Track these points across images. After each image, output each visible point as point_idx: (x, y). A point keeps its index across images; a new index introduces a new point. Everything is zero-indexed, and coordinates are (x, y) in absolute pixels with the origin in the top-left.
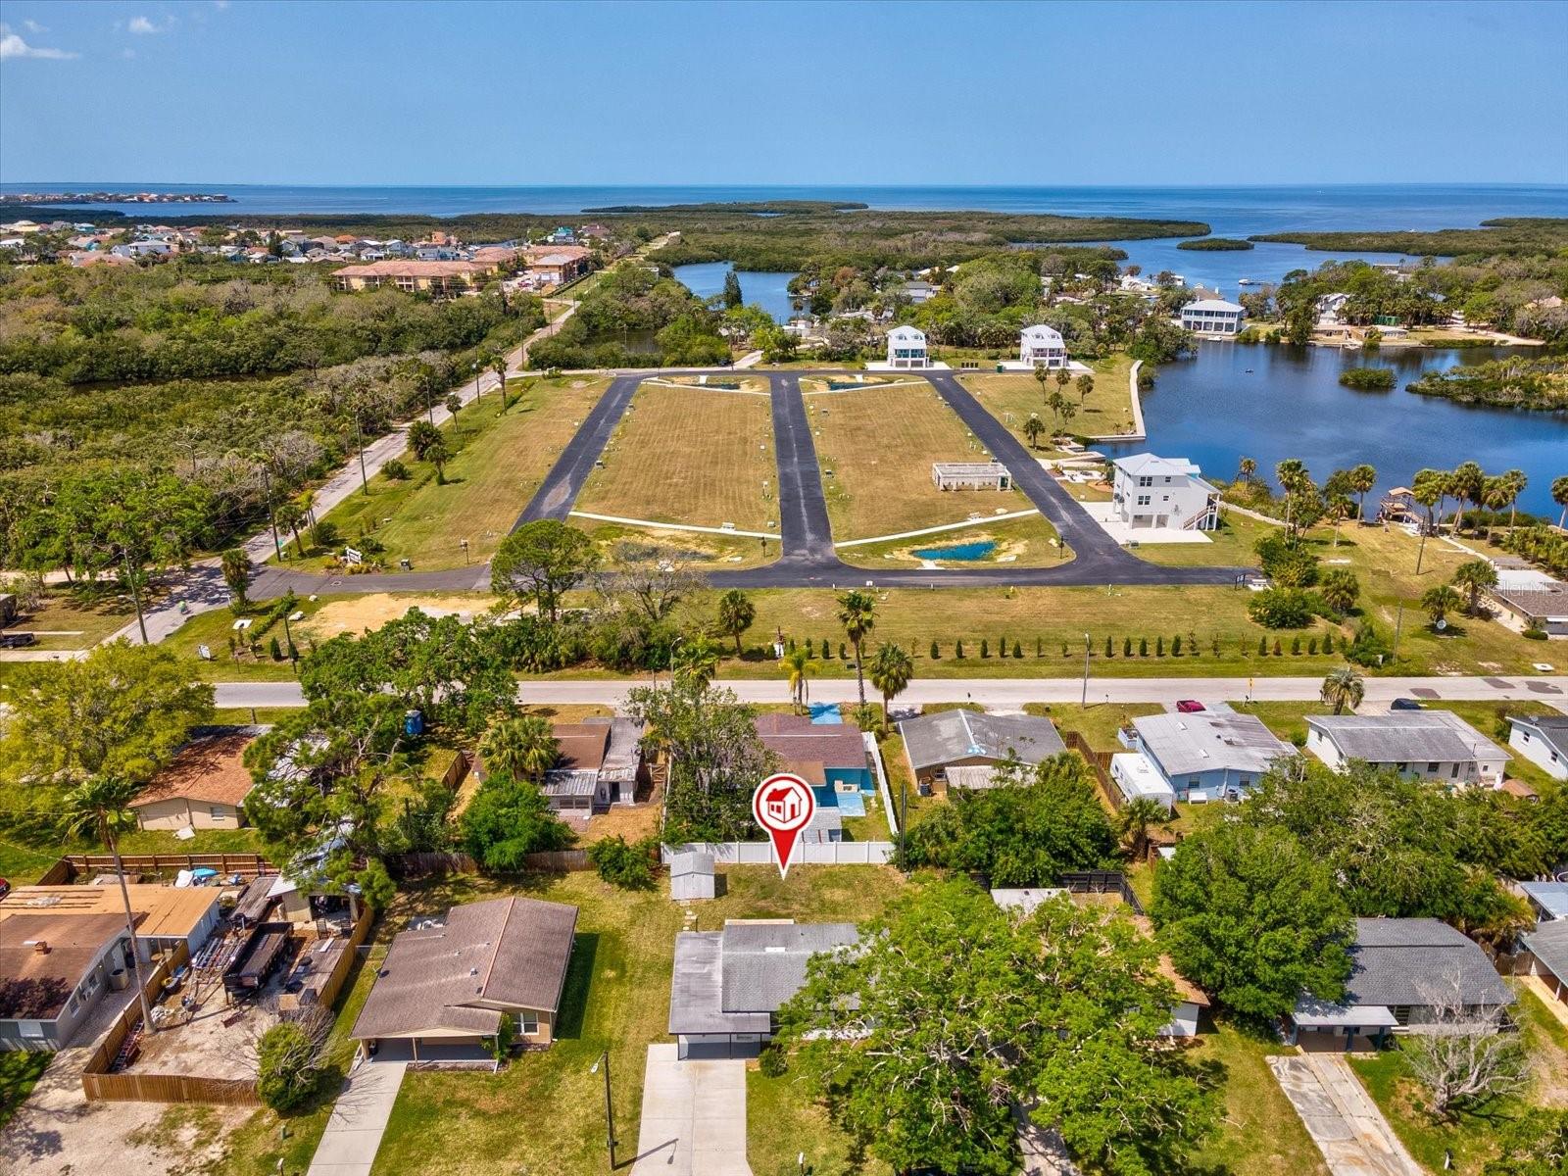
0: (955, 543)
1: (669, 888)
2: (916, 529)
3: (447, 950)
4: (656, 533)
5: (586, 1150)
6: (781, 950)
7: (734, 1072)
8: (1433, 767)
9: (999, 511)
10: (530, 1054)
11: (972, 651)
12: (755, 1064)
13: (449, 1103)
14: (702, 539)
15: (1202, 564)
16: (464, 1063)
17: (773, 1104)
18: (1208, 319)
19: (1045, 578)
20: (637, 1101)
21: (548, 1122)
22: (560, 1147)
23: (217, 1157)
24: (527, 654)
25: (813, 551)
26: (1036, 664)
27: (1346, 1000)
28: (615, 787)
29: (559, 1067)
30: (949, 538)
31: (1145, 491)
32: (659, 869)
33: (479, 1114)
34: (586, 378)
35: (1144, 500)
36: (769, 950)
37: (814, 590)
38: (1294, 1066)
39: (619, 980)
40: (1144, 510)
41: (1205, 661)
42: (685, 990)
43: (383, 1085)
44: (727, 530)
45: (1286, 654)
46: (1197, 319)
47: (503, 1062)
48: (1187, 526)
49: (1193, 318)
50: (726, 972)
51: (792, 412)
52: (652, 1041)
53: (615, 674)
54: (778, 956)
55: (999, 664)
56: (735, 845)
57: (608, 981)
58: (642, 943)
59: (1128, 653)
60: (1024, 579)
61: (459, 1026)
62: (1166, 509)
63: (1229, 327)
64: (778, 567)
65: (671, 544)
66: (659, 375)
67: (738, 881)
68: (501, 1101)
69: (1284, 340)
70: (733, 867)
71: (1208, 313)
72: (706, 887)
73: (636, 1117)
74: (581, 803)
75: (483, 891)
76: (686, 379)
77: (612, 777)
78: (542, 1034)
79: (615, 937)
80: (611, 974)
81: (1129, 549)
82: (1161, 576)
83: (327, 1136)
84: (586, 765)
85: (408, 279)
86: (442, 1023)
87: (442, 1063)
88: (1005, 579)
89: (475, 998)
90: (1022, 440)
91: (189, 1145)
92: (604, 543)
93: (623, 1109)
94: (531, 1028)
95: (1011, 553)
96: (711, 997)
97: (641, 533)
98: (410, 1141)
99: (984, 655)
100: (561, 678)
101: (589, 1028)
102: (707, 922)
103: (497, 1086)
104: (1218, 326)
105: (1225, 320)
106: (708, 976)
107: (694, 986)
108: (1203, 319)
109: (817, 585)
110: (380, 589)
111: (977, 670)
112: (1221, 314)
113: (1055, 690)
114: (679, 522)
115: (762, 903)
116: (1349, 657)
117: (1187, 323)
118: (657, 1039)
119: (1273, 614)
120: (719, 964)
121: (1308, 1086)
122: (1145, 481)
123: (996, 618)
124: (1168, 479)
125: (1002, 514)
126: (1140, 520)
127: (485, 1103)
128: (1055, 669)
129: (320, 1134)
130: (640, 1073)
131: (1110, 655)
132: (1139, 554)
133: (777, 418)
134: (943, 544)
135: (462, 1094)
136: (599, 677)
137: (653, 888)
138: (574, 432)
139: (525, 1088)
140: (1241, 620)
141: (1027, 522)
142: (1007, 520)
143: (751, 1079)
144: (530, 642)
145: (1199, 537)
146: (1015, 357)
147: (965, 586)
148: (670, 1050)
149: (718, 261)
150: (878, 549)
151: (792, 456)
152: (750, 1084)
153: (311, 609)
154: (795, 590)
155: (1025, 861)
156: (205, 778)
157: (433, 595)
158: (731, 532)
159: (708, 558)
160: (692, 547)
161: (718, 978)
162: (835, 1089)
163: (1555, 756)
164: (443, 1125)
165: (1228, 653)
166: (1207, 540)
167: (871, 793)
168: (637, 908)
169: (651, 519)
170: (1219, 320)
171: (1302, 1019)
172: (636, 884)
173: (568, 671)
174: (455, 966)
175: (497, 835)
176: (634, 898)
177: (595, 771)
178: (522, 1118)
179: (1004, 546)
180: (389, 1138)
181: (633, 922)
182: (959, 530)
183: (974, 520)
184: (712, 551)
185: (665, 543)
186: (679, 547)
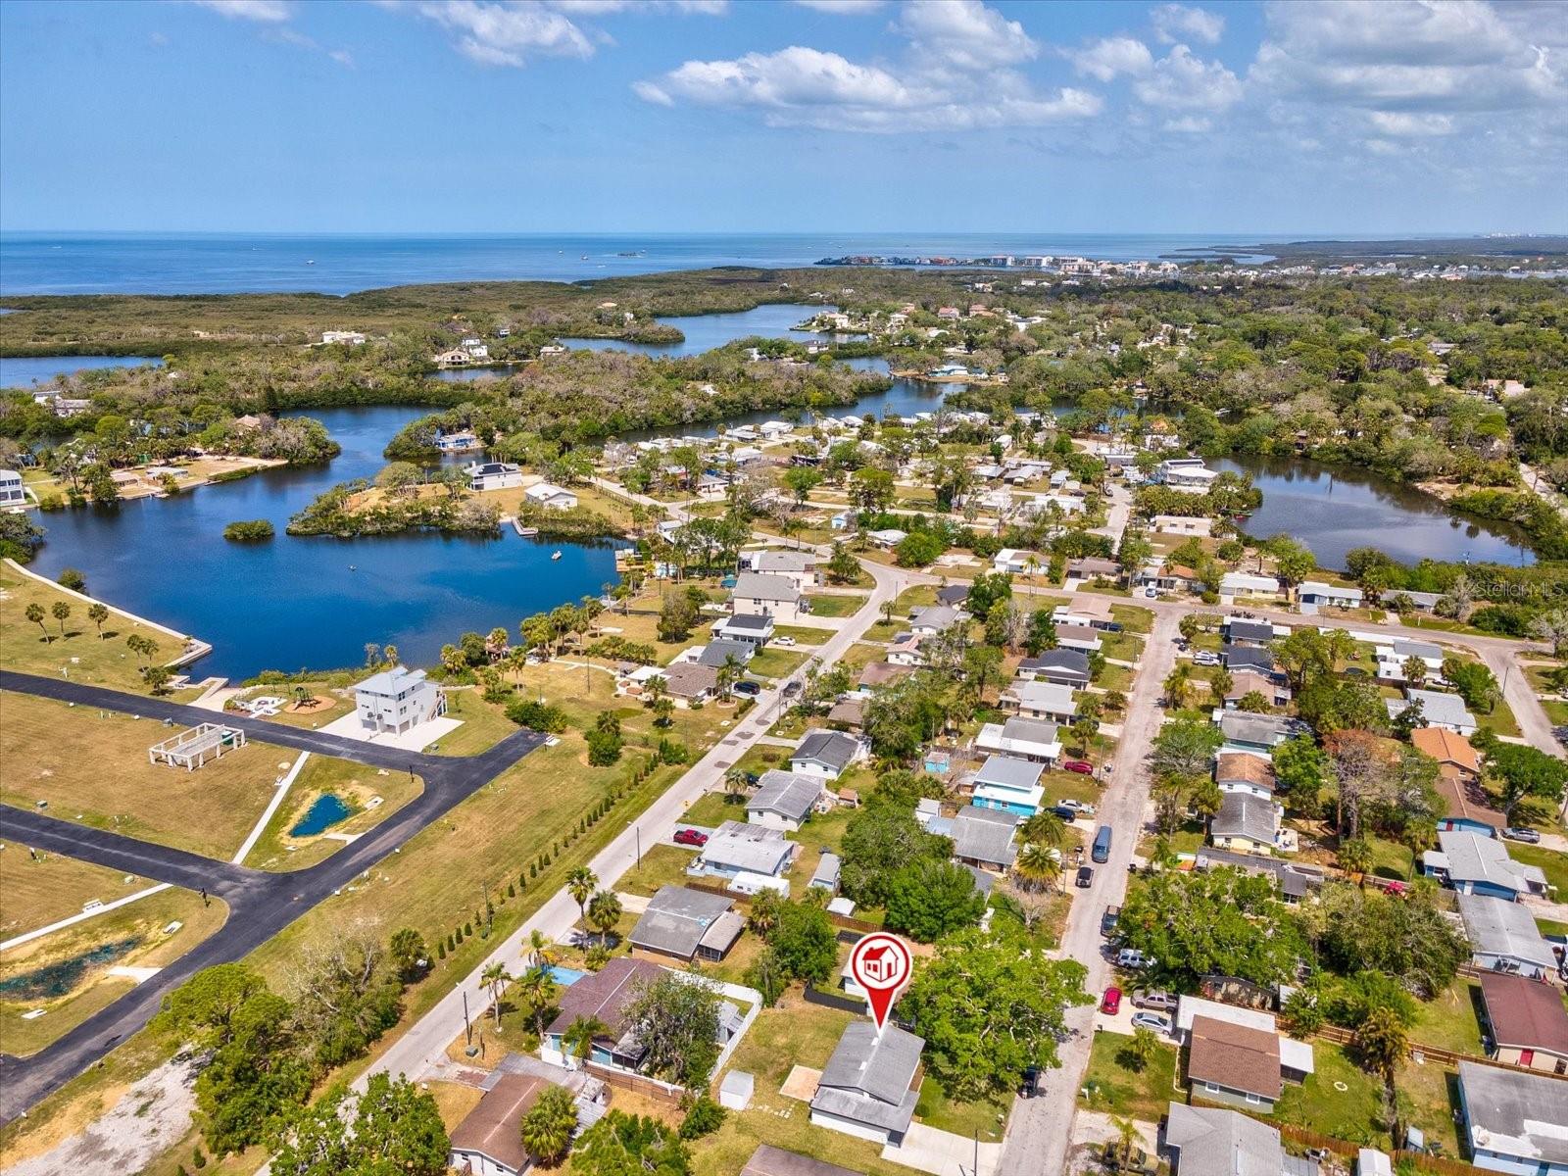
0: (304, 810)
2: (259, 814)
4: (16, 955)
9: (282, 766)
14: (89, 929)
15: (493, 742)
25: (231, 878)
26: (561, 862)
30: (295, 809)
36: (861, 1069)
37: (323, 905)
40: (405, 718)
44: (94, 909)
45: (644, 777)
48: (430, 717)
62: (415, 711)
65: (59, 956)
69: (87, 498)
81: (432, 753)
88: (417, 819)
95: (367, 798)
99: (534, 875)
111: (546, 888)
114: (16, 933)
116: (669, 763)
124: (413, 688)
125: (290, 768)
128: (575, 858)
131: (582, 831)
134: (297, 817)
137: (726, 1118)
140: (587, 769)
141: (320, 766)
142: (303, 770)
145: (447, 725)
147: (408, 838)
150: (267, 844)
158: (105, 908)
160: (85, 944)
163: (826, 769)
165: (624, 793)
168: (741, 1131)
176: (729, 1129)
179: (343, 793)
181: (755, 1137)
182: (288, 797)
183: (285, 784)
184: (122, 936)
185: (47, 960)
186: (73, 953)
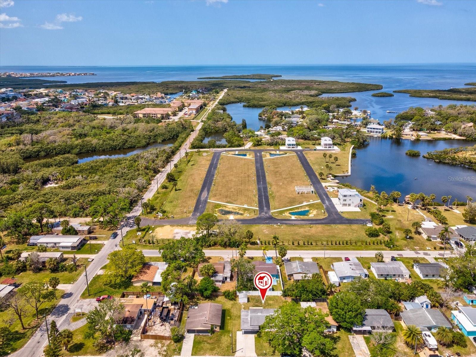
0: (300, 210)
1: (238, 301)
2: (291, 206)
3: (199, 313)
4: (229, 207)
5: (228, 350)
6: (261, 314)
7: (252, 337)
8: (394, 275)
9: (311, 201)
10: (216, 333)
11: (301, 243)
12: (256, 335)
13: (203, 341)
14: (240, 209)
15: (357, 218)
16: (204, 334)
17: (259, 342)
18: (374, 130)
19: (320, 222)
20: (236, 341)
21: (221, 345)
22: (223, 349)
23: (166, 349)
24: (204, 244)
25: (266, 213)
26: (316, 246)
27: (363, 325)
28: (226, 278)
29: (221, 335)
30: (298, 209)
31: (345, 198)
32: (236, 296)
33: (208, 343)
34: (207, 152)
35: (345, 200)
36: (258, 314)
37: (266, 225)
38: (353, 337)
39: (230, 319)
40: (345, 202)
41: (353, 246)
42: (243, 321)
43: (191, 338)
44: (246, 206)
45: (372, 244)
46: (371, 130)
47: (211, 334)
48: (355, 206)
49: (370, 130)
50: (251, 318)
51: (260, 166)
52: (238, 331)
53: (223, 248)
54: (260, 315)
55: (307, 247)
56: (251, 292)
57: (228, 319)
58: (234, 312)
59: (336, 244)
60: (315, 222)
61: (204, 327)
62: (350, 202)
63: (380, 132)
64: (258, 218)
65: (233, 210)
66: (226, 151)
67: (252, 299)
68: (212, 341)
69: (394, 137)
70: (251, 296)
71: (374, 129)
72: (246, 300)
73: (236, 344)
74: (219, 281)
75: (202, 300)
76: (233, 153)
77: (226, 276)
78: (218, 329)
79: (229, 310)
80: (229, 318)
81: (340, 213)
82: (347, 222)
83: (183, 346)
84: (220, 273)
85: (154, 114)
86: (201, 327)
87: (201, 334)
88: (310, 222)
89: (206, 322)
90: (319, 177)
91: (160, 347)
92: (217, 210)
93: (234, 343)
94: (216, 328)
95: (313, 214)
96: (248, 323)
97: (225, 207)
98: (197, 347)
99: (304, 244)
100: (211, 249)
101: (226, 328)
102: (246, 308)
103: (211, 338)
104: (377, 132)
105: (378, 131)
106: (247, 319)
107: (245, 321)
108: (372, 130)
109: (267, 223)
110: (167, 224)
111: (302, 248)
112: (377, 129)
113: (319, 254)
114: (234, 204)
115: (256, 304)
116: (385, 245)
117: (368, 131)
118: (238, 330)
119: (370, 234)
120: (249, 317)
121: (355, 341)
122: (345, 196)
123: (307, 234)
124: (350, 196)
125: (311, 202)
126: (345, 205)
127: (209, 341)
128: (319, 248)
129: (182, 346)
130: (236, 337)
131: (332, 244)
132: (343, 215)
133: (257, 168)
134: (296, 211)
135: (205, 340)
136: (220, 249)
137: (235, 300)
138: (206, 173)
139: (216, 339)
140: (363, 235)
141: (317, 204)
142: (313, 204)
143: (255, 338)
144: (205, 241)
145: (358, 209)
146: (320, 144)
147: (301, 224)
148: (241, 332)
149: (239, 102)
150: (281, 212)
151: (261, 182)
152: (255, 339)
153: (153, 230)
154: (262, 225)
155: (307, 296)
156: (145, 275)
157: (180, 226)
158: (247, 207)
159: (241, 214)
160: (237, 211)
161: (249, 319)
162: (270, 340)
164: (202, 345)
165: (359, 244)
166: (360, 210)
167: (278, 279)
168: (232, 304)
169: (227, 202)
170: (377, 130)
171: (354, 329)
172: (232, 299)
173: (213, 247)
174: (201, 316)
175: (206, 290)
176: (232, 302)
177: (222, 274)
178: (216, 344)
179: (311, 211)
180: (194, 347)
181: (232, 307)
182: (301, 207)
183: (305, 204)
184: (242, 212)
185: (231, 210)
186: (234, 211)
